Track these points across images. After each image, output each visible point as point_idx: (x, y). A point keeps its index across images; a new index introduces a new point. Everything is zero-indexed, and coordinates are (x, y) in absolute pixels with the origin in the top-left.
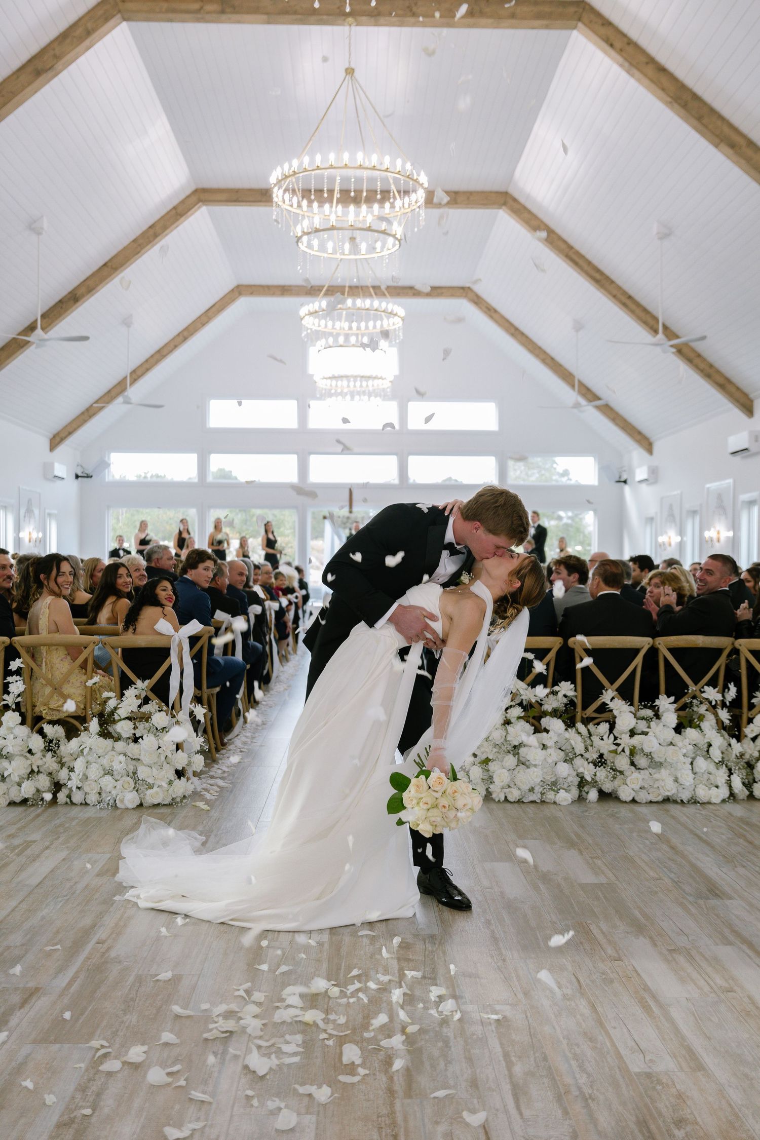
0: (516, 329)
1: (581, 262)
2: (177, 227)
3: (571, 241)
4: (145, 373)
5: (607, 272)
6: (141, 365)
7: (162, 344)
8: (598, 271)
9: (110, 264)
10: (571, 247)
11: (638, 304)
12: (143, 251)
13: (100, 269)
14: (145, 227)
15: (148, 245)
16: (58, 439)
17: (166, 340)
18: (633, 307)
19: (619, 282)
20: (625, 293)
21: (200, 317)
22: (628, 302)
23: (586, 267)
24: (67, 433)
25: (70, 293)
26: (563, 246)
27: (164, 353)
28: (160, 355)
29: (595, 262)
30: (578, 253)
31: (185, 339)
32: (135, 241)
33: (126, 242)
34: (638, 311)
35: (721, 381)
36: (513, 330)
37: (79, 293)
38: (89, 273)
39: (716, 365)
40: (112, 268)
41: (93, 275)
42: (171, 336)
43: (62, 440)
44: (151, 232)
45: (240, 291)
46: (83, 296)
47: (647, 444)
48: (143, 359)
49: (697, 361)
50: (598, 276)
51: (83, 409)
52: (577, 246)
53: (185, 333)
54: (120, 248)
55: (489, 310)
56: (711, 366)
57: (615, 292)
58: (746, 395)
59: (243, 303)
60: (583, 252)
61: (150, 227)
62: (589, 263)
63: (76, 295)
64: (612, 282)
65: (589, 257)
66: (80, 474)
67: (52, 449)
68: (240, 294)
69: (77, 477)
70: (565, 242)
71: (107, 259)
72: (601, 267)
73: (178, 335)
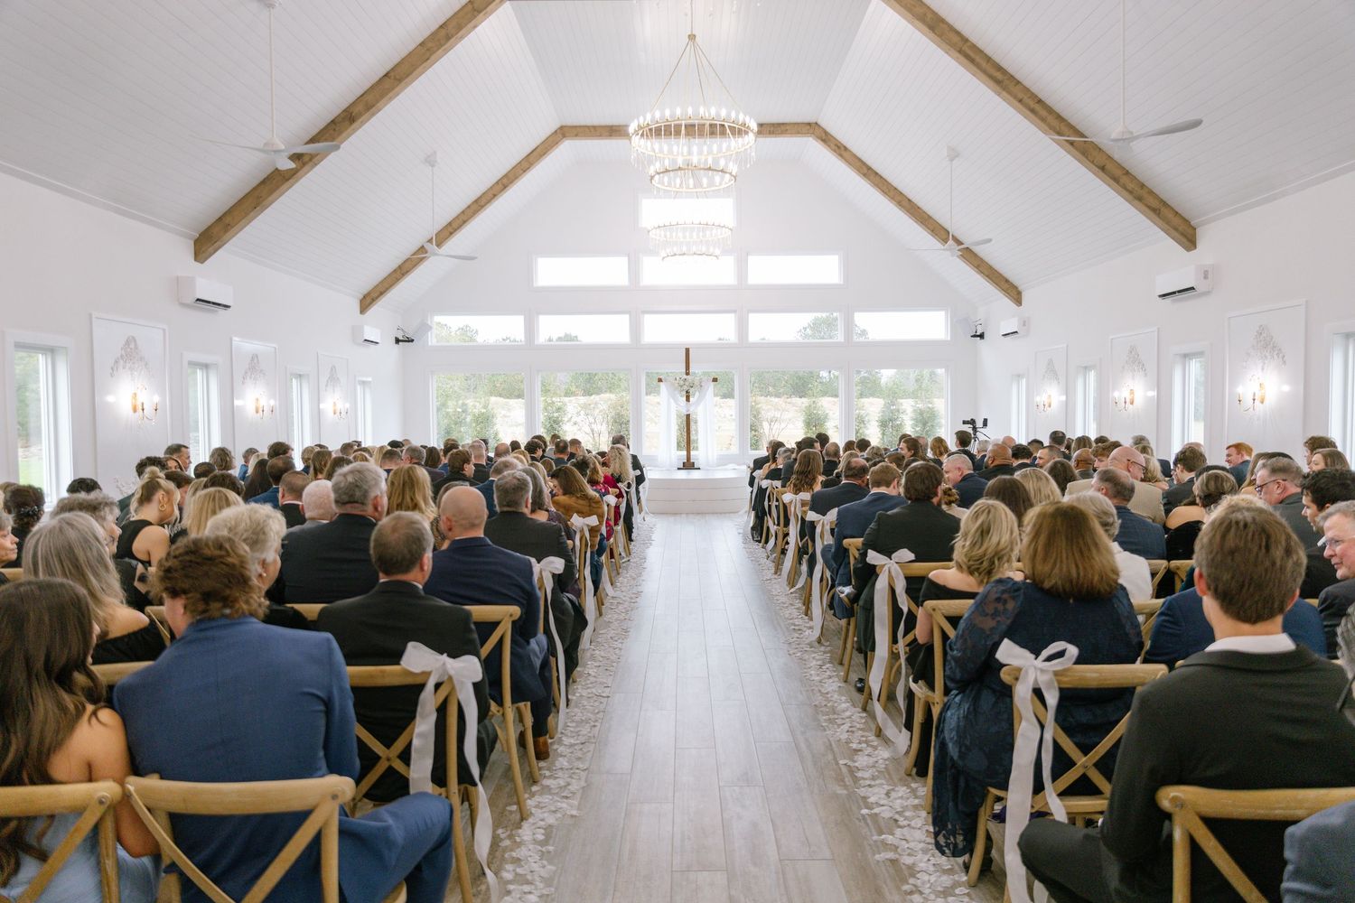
0: (869, 168)
1: (978, 59)
2: (475, 27)
3: (966, 32)
4: (461, 226)
5: (1011, 71)
6: (457, 217)
7: (479, 194)
8: (999, 68)
9: (392, 74)
10: (966, 40)
11: (1050, 110)
12: (433, 58)
13: (381, 80)
14: (435, 27)
15: (438, 49)
16: (369, 300)
17: (483, 189)
18: (1044, 113)
19: (1027, 83)
20: (1033, 96)
21: (520, 162)
22: (1037, 107)
23: (984, 64)
24: (378, 293)
25: (345, 111)
26: (956, 39)
27: (483, 203)
28: (479, 205)
29: (997, 58)
30: (974, 47)
31: (505, 187)
32: (422, 44)
33: (412, 47)
34: (1050, 119)
35: (1155, 204)
36: (865, 171)
37: (356, 110)
38: (367, 85)
39: (1149, 184)
40: (395, 79)
41: (372, 87)
42: (489, 185)
43: (373, 300)
44: (443, 32)
45: (564, 132)
46: (360, 114)
47: (1015, 294)
48: (458, 211)
49: (1124, 179)
50: (999, 75)
51: (395, 266)
52: (973, 39)
53: (505, 181)
54: (404, 53)
55: (839, 147)
56: (1142, 186)
57: (1020, 95)
58: (1186, 222)
59: (568, 147)
60: (980, 45)
61: (441, 27)
62: (989, 59)
63: (351, 114)
64: (1018, 82)
65: (989, 51)
66: (401, 338)
67: (363, 309)
68: (564, 136)
69: (398, 341)
70: (958, 33)
71: (388, 67)
72: (1004, 65)
73: (497, 183)
